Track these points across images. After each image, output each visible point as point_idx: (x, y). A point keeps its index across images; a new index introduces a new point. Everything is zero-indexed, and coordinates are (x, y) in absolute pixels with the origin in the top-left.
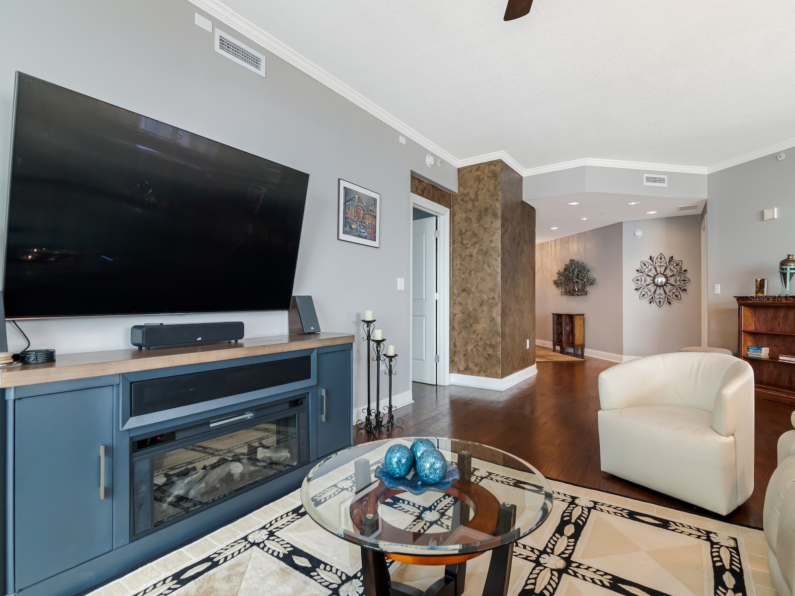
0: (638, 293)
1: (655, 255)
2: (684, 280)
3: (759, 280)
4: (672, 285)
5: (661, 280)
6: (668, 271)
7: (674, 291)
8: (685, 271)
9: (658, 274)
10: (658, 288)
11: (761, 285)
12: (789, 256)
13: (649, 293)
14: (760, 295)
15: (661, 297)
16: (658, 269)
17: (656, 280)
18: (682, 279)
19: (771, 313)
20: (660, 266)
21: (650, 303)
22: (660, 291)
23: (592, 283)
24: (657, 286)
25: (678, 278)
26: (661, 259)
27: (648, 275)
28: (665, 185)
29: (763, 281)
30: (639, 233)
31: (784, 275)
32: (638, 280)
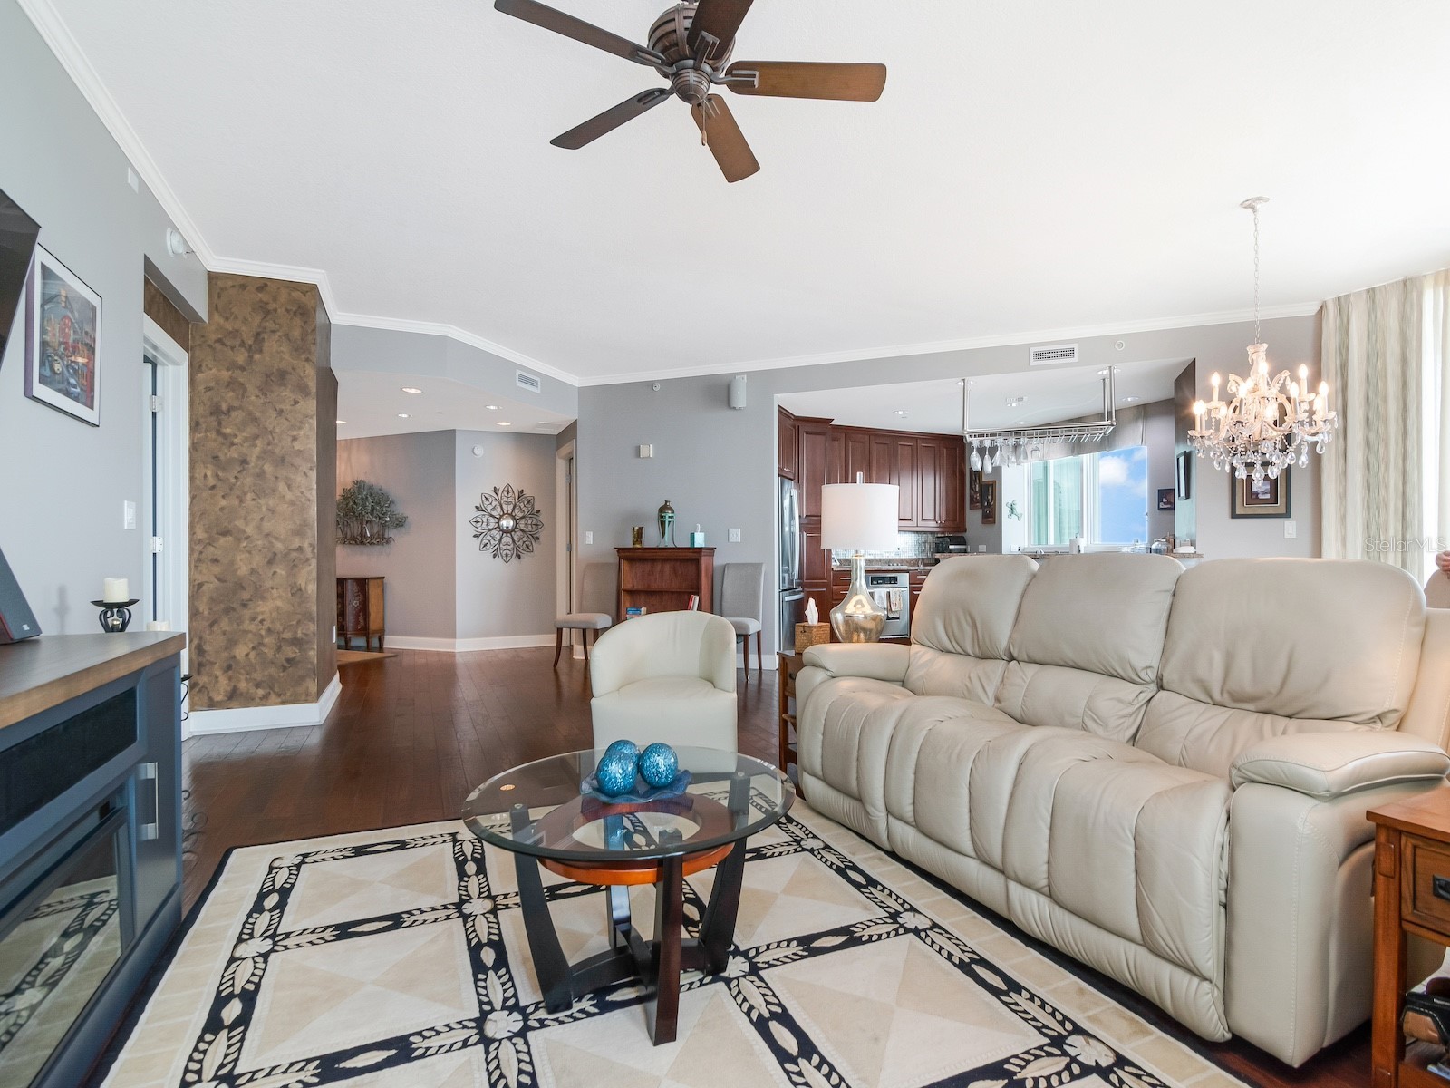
0: (477, 542)
1: (501, 487)
2: (536, 525)
3: (637, 528)
4: (522, 530)
5: (507, 523)
6: (517, 511)
7: (525, 539)
8: (538, 512)
9: (504, 514)
10: (505, 535)
11: (638, 535)
12: (666, 502)
13: (492, 542)
14: (638, 546)
15: (509, 548)
16: (504, 507)
17: (501, 523)
18: (534, 522)
19: (647, 567)
20: (508, 503)
21: (494, 556)
22: (507, 539)
23: (400, 523)
24: (504, 532)
25: (530, 522)
26: (508, 492)
27: (492, 516)
28: (538, 391)
29: (640, 529)
30: (479, 451)
31: (663, 524)
32: (477, 522)
